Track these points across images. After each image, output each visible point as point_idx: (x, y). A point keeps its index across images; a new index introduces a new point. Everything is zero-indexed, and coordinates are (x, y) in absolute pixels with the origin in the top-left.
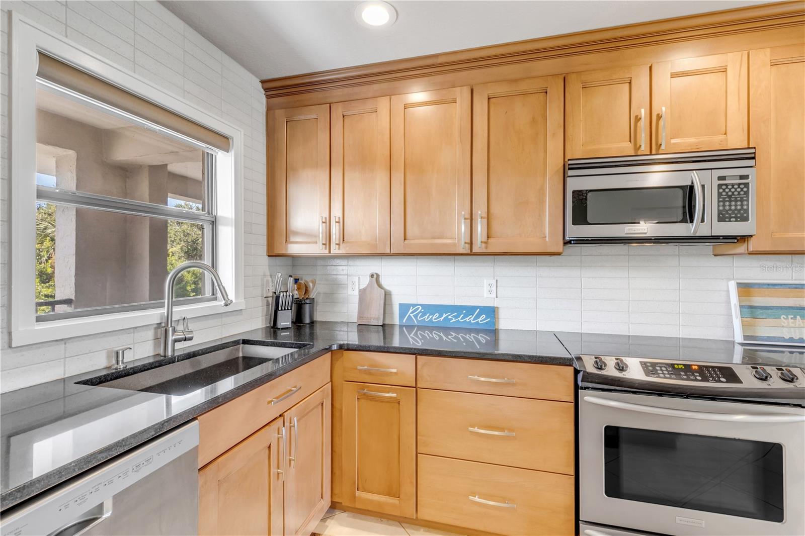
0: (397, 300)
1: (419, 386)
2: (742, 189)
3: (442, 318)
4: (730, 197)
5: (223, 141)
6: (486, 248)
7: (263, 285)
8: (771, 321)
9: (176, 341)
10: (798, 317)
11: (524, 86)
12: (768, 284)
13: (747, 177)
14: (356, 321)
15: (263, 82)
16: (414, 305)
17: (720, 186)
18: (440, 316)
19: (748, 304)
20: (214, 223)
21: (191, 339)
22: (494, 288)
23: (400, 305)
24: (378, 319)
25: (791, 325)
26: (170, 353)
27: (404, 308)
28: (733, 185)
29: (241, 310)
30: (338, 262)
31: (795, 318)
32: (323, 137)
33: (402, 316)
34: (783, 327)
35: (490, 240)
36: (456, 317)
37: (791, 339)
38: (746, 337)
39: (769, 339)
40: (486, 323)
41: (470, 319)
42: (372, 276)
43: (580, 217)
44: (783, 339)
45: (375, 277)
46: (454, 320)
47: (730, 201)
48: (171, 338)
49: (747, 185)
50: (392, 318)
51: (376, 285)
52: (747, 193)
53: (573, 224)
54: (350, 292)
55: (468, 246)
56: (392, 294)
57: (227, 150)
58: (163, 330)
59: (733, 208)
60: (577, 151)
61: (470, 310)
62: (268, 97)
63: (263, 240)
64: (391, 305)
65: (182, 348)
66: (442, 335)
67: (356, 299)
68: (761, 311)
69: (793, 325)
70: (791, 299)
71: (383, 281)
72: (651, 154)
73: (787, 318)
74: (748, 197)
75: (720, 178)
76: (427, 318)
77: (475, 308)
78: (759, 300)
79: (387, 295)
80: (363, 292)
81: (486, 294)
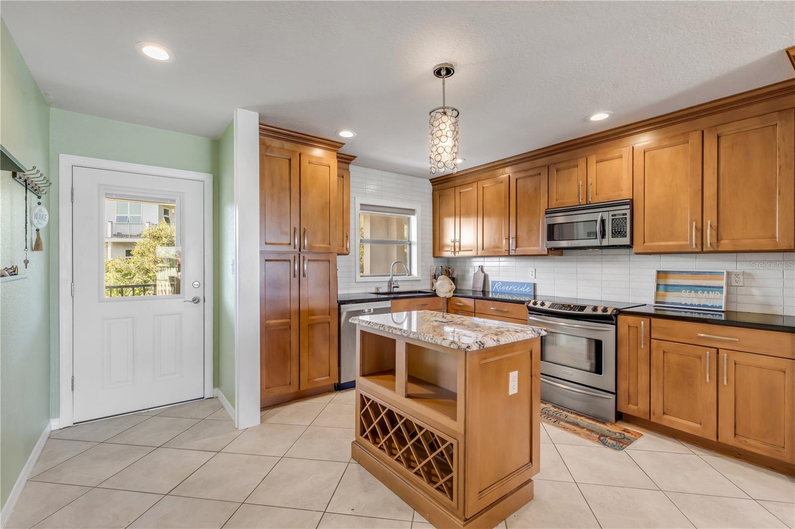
0: (491, 279)
1: (476, 312)
2: (623, 221)
3: (510, 289)
4: (618, 225)
5: (412, 211)
6: (515, 252)
7: (431, 271)
8: (676, 294)
9: (394, 287)
10: (693, 291)
11: (531, 173)
12: (679, 272)
13: (626, 214)
14: (471, 289)
15: (430, 180)
16: (498, 282)
17: (613, 219)
18: (509, 287)
19: (665, 283)
20: (410, 245)
21: (398, 287)
22: (534, 273)
23: (492, 282)
24: (480, 288)
25: (687, 296)
26: (392, 291)
27: (494, 283)
28: (619, 219)
29: (420, 280)
30: (474, 259)
31: (691, 292)
32: (452, 203)
33: (492, 288)
34: (682, 297)
35: (517, 249)
36: (516, 288)
37: (686, 304)
38: (656, 302)
39: (673, 303)
40: (530, 292)
41: (522, 289)
42: (479, 267)
43: (551, 237)
44: (681, 304)
45: (481, 268)
46: (515, 290)
47: (618, 227)
48: (392, 286)
49: (626, 218)
50: (489, 289)
51: (481, 272)
52: (626, 223)
53: (548, 240)
54: (471, 275)
55: (507, 252)
56: (489, 275)
57: (414, 215)
58: (390, 282)
59: (619, 230)
60: (554, 204)
61: (522, 284)
62: (433, 185)
63: (431, 250)
64: (488, 281)
65: (396, 290)
66: (510, 297)
67: (472, 278)
68: (671, 287)
69: (689, 296)
70: (691, 281)
71: (485, 269)
72: (587, 204)
73: (686, 292)
74: (626, 225)
75: (613, 216)
76: (503, 288)
77: (526, 283)
78: (671, 281)
79: (486, 277)
80: (475, 274)
81: (530, 276)
